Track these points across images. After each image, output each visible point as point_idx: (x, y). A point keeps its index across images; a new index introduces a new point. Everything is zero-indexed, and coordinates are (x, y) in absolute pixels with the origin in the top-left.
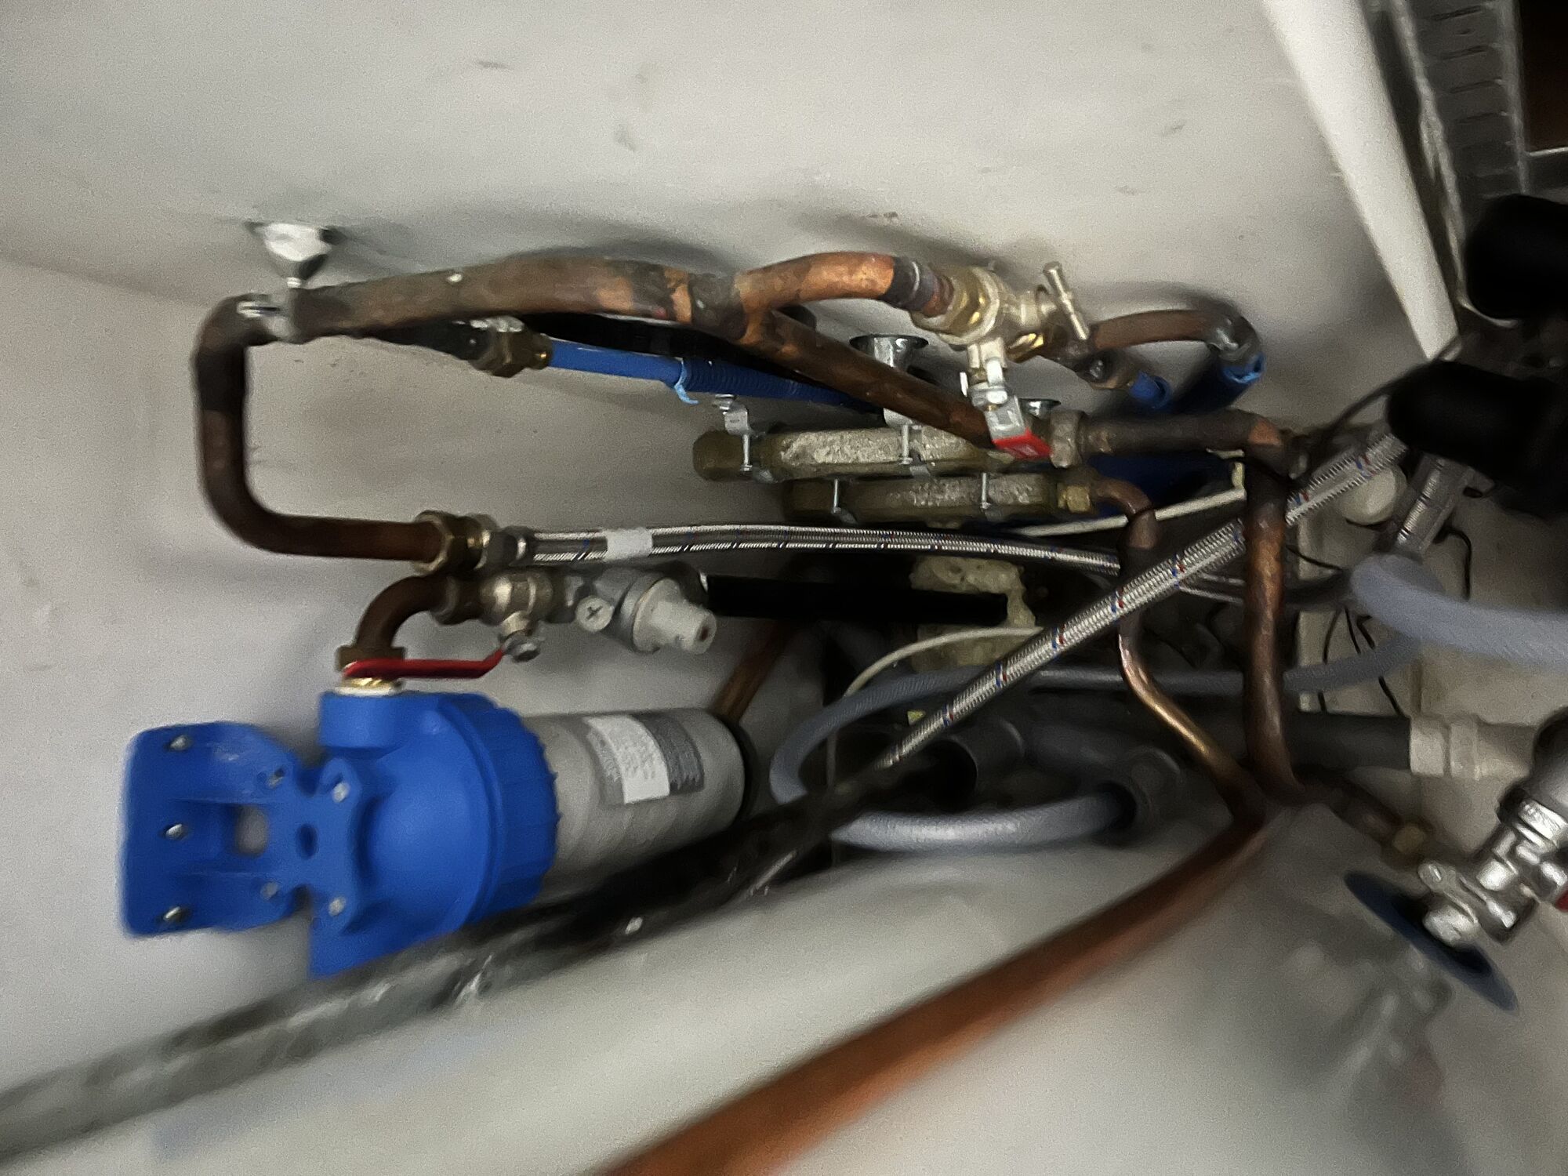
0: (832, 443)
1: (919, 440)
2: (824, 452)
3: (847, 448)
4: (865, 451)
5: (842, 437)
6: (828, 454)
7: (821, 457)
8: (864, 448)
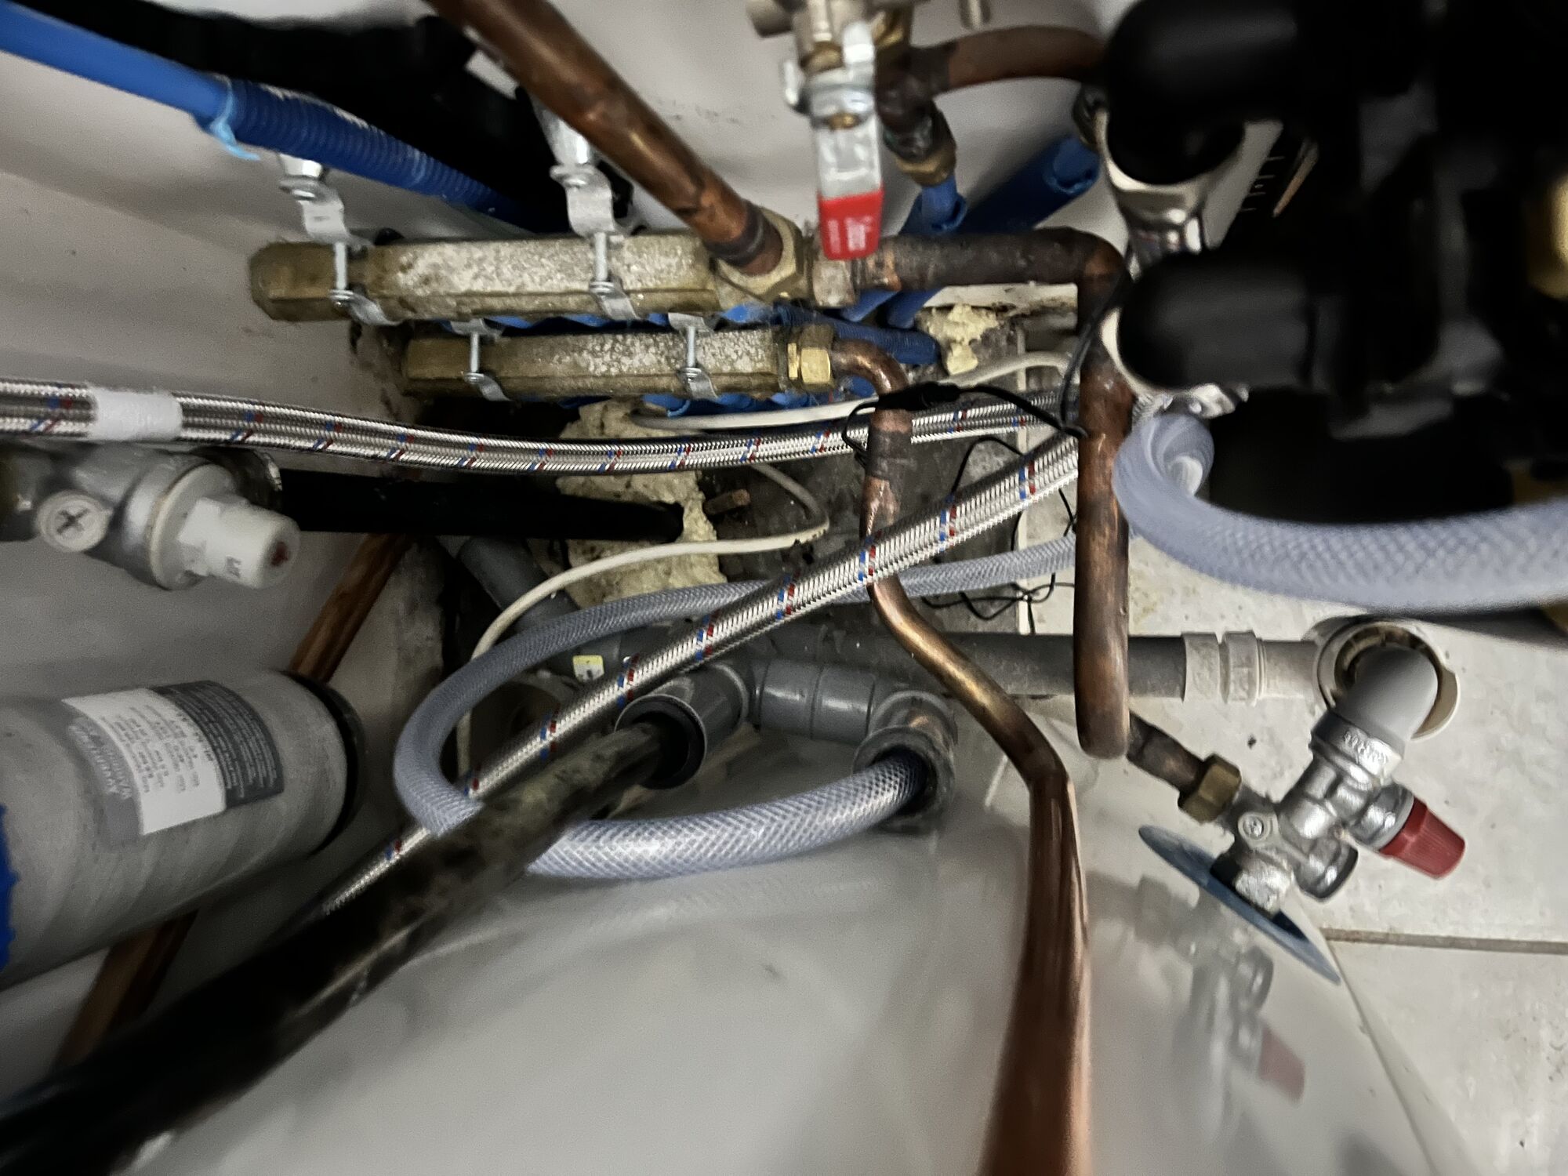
0: (481, 260)
1: (620, 259)
2: (468, 274)
3: (506, 270)
4: (536, 273)
5: (498, 252)
6: (476, 277)
7: (464, 281)
8: (534, 269)
